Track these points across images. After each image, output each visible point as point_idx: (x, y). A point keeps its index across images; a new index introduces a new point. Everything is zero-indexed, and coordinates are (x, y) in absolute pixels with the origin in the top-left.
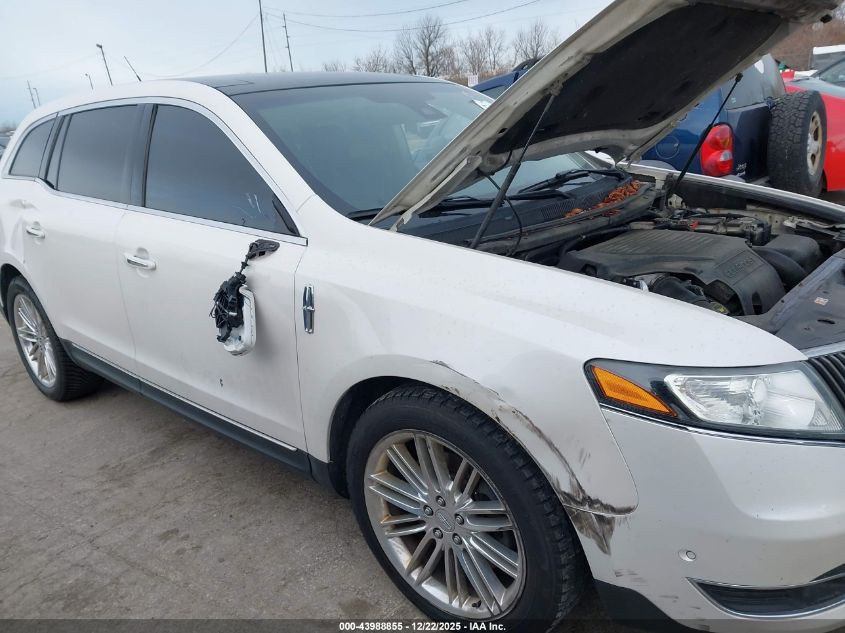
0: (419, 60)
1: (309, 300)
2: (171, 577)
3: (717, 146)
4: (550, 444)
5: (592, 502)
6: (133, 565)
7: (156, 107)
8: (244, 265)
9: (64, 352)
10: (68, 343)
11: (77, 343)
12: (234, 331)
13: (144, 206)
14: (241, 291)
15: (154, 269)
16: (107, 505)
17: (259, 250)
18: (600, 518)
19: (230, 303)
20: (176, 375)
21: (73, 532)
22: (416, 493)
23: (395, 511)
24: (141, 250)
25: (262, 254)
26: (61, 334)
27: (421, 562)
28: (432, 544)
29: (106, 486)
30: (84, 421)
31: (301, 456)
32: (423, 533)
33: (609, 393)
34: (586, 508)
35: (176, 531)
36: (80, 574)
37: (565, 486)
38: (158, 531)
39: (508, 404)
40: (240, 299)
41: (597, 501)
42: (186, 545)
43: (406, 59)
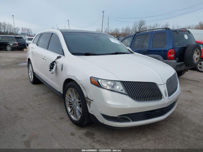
0: (138, 29)
1: (62, 66)
2: (36, 109)
3: (170, 53)
4: (85, 89)
5: (88, 99)
6: (32, 107)
7: (53, 33)
8: (56, 60)
9: (34, 74)
10: (35, 73)
11: (36, 73)
12: (52, 69)
13: (48, 49)
14: (54, 63)
15: (46, 60)
16: (32, 99)
17: (58, 58)
18: (89, 101)
19: (52, 65)
20: (47, 78)
21: (25, 101)
22: (72, 99)
23: (70, 102)
24: (45, 56)
25: (59, 58)
26: (34, 71)
27: (71, 111)
28: (73, 108)
29: (34, 97)
30: (36, 87)
31: (60, 93)
32: (72, 106)
33: (92, 82)
34: (88, 100)
35: (41, 104)
36: (24, 107)
37: (86, 96)
38: (38, 104)
39: (81, 83)
40: (54, 65)
41: (89, 99)
42: (41, 106)
43: (135, 29)
